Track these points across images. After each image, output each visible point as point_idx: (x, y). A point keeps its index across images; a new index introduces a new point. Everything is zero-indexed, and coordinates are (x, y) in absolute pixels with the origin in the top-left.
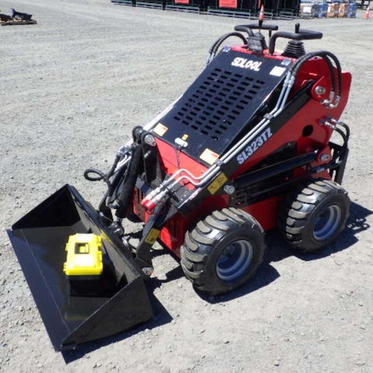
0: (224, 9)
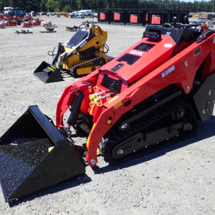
0: (132, 23)
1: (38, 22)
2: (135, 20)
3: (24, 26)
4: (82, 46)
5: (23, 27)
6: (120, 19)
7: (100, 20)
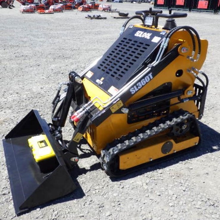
1: (94, 6)
2: (204, 5)
3: (82, 10)
4: (137, 90)
5: (81, 12)
6: (184, 3)
7: (157, 5)
